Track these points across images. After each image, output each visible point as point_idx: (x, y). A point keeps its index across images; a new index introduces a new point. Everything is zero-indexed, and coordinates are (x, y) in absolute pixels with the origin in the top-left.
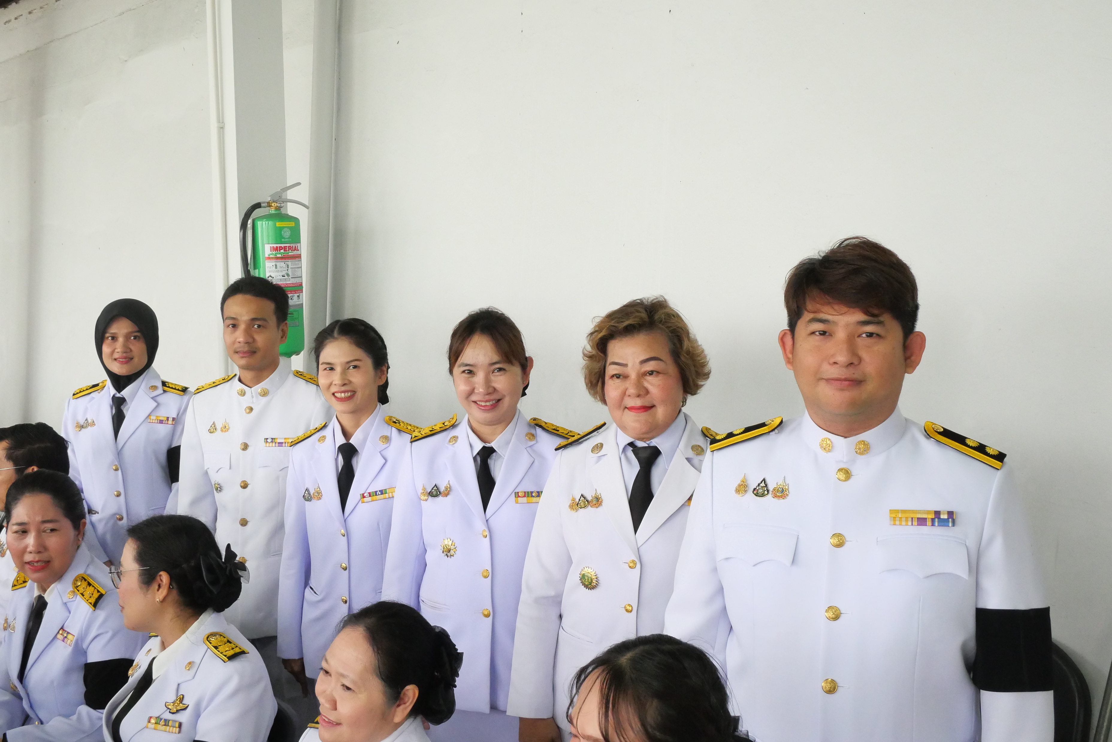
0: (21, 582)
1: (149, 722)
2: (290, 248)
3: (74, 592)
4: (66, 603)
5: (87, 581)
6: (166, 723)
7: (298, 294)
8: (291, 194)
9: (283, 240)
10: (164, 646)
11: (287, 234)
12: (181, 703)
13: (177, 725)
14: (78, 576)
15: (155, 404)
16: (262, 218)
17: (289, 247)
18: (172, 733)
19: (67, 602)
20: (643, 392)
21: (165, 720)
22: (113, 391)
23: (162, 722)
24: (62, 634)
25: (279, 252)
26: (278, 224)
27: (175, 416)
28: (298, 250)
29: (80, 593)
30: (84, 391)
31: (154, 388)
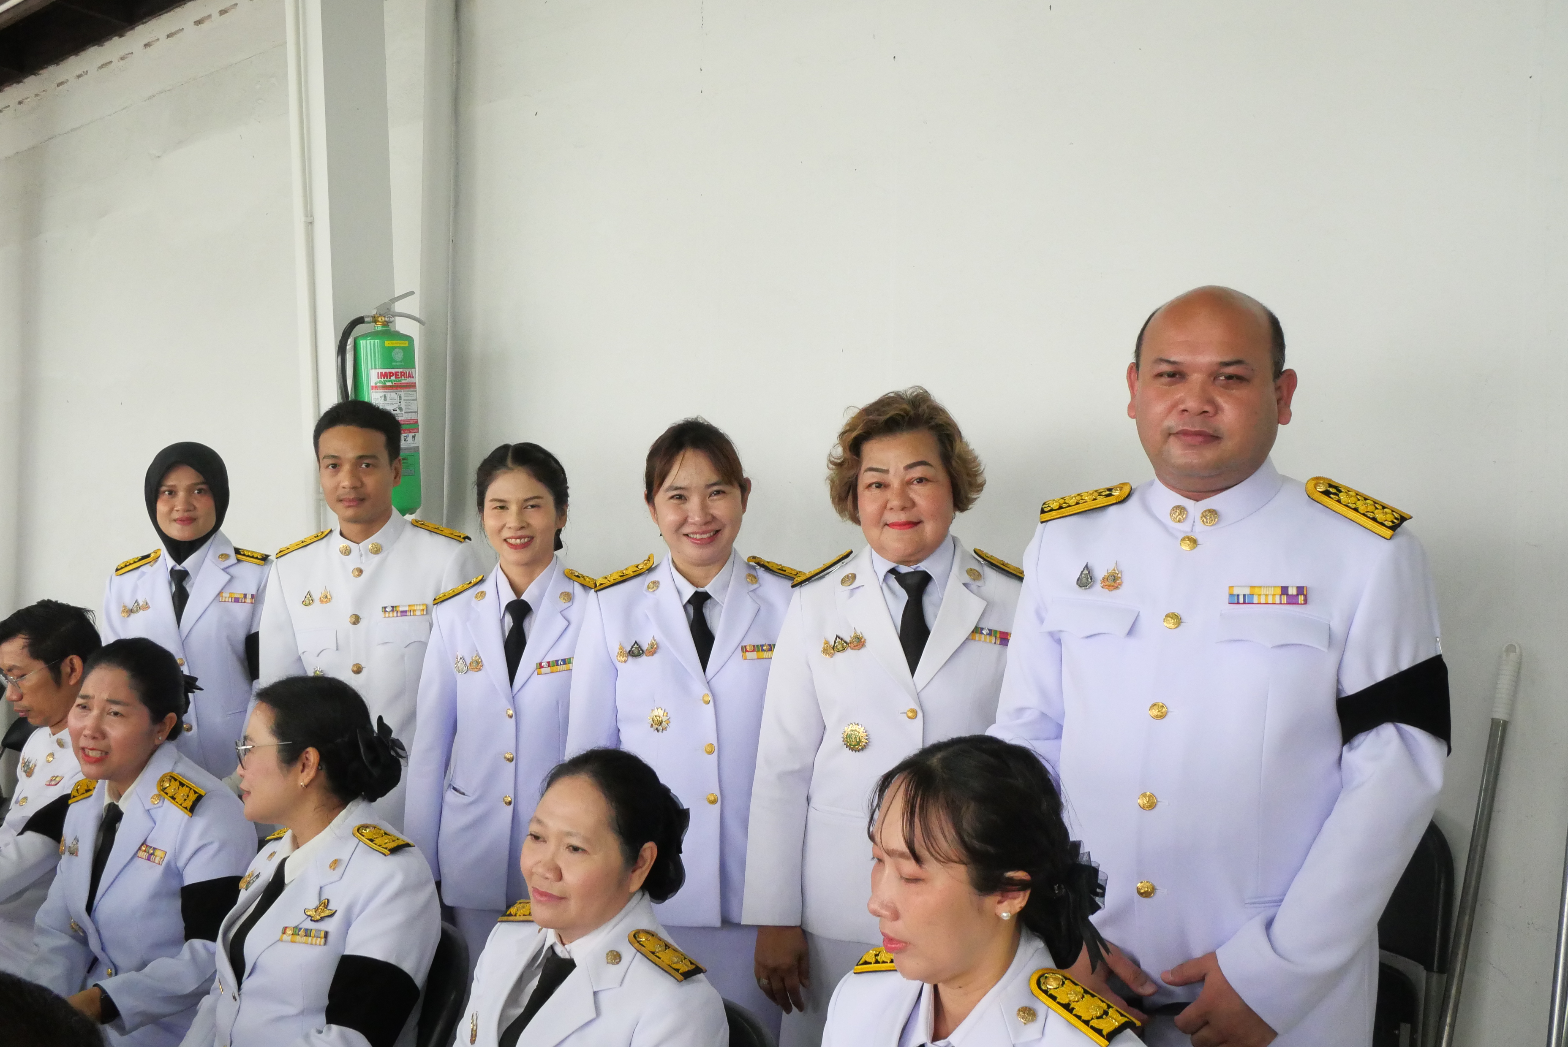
0: (83, 791)
1: (284, 933)
2: (403, 374)
3: (160, 795)
4: (148, 810)
5: (178, 781)
6: (308, 933)
7: (413, 434)
8: (399, 307)
9: (393, 364)
10: (296, 844)
11: (398, 356)
12: (326, 908)
13: (322, 935)
14: (164, 776)
15: (228, 577)
16: (365, 336)
17: (401, 372)
18: (316, 944)
19: (151, 809)
20: (909, 505)
21: (306, 930)
22: (171, 563)
23: (302, 933)
24: (145, 851)
25: (388, 379)
26: (388, 343)
27: (254, 592)
28: (413, 377)
29: (169, 797)
30: (130, 564)
31: (225, 556)
